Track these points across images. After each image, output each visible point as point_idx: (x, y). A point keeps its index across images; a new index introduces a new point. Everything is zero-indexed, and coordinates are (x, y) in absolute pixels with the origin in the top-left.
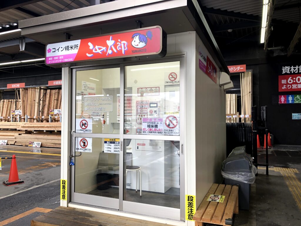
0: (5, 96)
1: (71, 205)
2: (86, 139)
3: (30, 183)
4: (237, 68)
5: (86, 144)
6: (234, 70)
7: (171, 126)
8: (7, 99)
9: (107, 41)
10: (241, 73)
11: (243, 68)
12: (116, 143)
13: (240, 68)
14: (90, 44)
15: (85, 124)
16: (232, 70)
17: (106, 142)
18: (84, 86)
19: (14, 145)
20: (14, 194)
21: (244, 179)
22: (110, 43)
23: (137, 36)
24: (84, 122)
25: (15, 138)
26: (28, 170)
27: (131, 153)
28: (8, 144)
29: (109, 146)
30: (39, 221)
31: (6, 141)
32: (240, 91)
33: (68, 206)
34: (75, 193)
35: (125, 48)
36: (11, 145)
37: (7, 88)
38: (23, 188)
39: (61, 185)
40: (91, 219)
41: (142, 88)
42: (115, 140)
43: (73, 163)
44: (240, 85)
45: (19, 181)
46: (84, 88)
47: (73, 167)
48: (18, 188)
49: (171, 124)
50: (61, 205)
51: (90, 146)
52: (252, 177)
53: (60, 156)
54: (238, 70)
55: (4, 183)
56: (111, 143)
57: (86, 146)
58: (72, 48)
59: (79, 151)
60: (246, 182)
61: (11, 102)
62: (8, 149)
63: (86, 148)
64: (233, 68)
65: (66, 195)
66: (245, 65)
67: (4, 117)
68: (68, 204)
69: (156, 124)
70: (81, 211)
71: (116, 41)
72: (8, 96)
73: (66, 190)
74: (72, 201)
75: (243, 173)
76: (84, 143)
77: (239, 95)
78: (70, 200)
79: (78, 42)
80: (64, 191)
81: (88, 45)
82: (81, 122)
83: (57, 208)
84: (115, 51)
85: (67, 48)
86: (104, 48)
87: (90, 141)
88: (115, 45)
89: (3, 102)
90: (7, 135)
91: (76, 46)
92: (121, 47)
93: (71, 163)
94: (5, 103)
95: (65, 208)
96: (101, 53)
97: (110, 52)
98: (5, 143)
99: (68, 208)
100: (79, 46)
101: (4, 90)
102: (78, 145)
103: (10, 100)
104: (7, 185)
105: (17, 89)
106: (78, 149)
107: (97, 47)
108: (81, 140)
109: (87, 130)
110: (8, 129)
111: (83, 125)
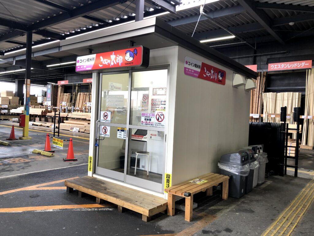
0: (81, 90)
1: (95, 176)
2: (107, 127)
3: (82, 161)
4: (301, 64)
5: (106, 131)
6: (298, 66)
7: (160, 120)
8: (83, 92)
9: (111, 56)
10: (308, 69)
11: (308, 64)
12: (125, 131)
13: (305, 63)
14: (101, 57)
15: (106, 116)
16: (295, 67)
17: (118, 130)
18: (111, 86)
19: (84, 132)
20: (67, 167)
21: (235, 171)
22: (113, 57)
23: (128, 52)
24: (106, 114)
25: (85, 127)
26: (85, 152)
27: (146, 142)
28: (80, 131)
29: (120, 134)
30: (69, 182)
31: (78, 129)
32: (305, 89)
33: (92, 176)
34: (98, 167)
35: (121, 61)
36: (82, 132)
37: (83, 82)
38: (75, 164)
39: (89, 160)
40: (102, 185)
41: (156, 89)
42: (124, 129)
43: (97, 145)
44: (306, 83)
45: (75, 159)
46: (111, 88)
47: (98, 147)
48: (71, 164)
49: (160, 118)
50: (89, 175)
51: (108, 133)
52: (243, 169)
53: (89, 140)
54: (302, 66)
55: (63, 159)
56: (122, 131)
57: (106, 133)
58: (91, 60)
59: (102, 136)
60: (237, 174)
61: (86, 95)
62: (79, 136)
63: (106, 134)
64: (297, 64)
65: (92, 168)
66: (312, 60)
67: (80, 108)
68: (93, 174)
69: (150, 118)
70: (99, 180)
71: (116, 56)
72: (84, 89)
73: (92, 164)
74: (96, 173)
75: (235, 166)
76: (105, 130)
77: (303, 93)
78: (94, 172)
79: (94, 56)
80: (90, 165)
81: (100, 58)
82: (104, 114)
83: (85, 177)
84: (115, 63)
85: (88, 60)
86: (109, 61)
87: (109, 129)
88: (116, 59)
89: (80, 94)
90: (79, 123)
91: (93, 59)
92: (119, 60)
93: (96, 145)
94: (81, 96)
95: (90, 177)
96: (107, 64)
97: (112, 64)
98: (77, 130)
99: (92, 177)
100: (95, 58)
101: (81, 84)
102: (102, 131)
103: (85, 93)
104: (65, 161)
105: (90, 83)
106: (101, 134)
107: (105, 60)
108: (103, 128)
109: (107, 121)
110: (80, 118)
111: (105, 116)
